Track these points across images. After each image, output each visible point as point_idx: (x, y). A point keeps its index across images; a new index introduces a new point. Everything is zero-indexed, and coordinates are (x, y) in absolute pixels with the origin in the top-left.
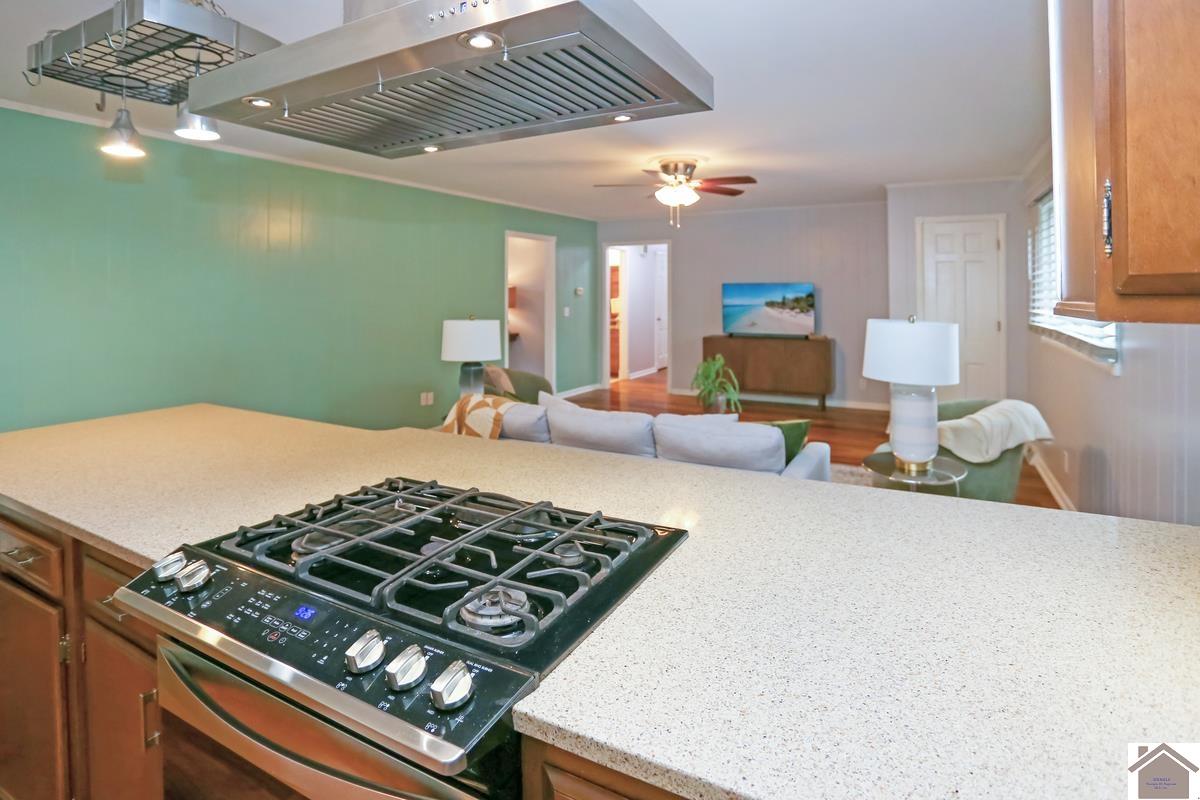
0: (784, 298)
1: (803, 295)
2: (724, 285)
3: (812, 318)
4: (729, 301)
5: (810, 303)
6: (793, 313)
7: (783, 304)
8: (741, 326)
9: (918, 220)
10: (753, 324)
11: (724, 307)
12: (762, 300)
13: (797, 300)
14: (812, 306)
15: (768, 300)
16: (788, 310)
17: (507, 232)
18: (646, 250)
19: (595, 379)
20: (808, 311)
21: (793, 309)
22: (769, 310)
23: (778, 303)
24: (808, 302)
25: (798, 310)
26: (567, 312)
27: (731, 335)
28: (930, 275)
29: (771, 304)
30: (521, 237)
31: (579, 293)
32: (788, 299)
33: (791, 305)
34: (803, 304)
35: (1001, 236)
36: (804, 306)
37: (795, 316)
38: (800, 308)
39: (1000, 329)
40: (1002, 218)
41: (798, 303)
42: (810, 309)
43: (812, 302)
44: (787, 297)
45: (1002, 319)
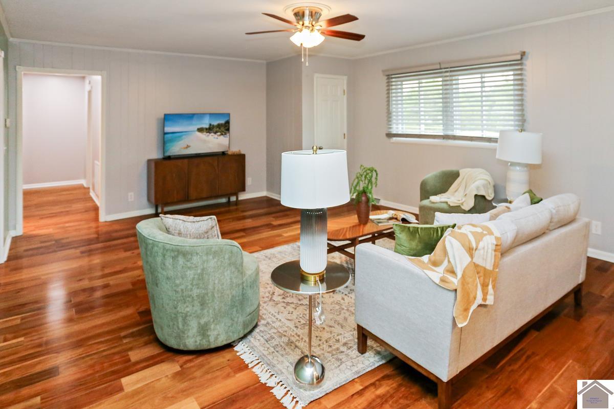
0: (210, 125)
1: (223, 122)
2: (164, 115)
4: (167, 129)
5: (226, 128)
6: (216, 136)
7: (210, 129)
8: (177, 149)
10: (188, 147)
13: (219, 126)
14: (228, 130)
15: (199, 127)
16: (212, 134)
20: (225, 134)
21: (215, 133)
22: (199, 134)
23: (206, 129)
24: (225, 128)
25: (219, 134)
27: (169, 158)
29: (200, 130)
32: (213, 125)
33: (215, 130)
34: (223, 129)
35: (345, 88)
36: (223, 130)
37: (217, 138)
38: (220, 132)
39: (344, 138)
40: (345, 78)
41: (220, 128)
42: (227, 132)
43: (228, 127)
44: (212, 124)
45: (346, 133)
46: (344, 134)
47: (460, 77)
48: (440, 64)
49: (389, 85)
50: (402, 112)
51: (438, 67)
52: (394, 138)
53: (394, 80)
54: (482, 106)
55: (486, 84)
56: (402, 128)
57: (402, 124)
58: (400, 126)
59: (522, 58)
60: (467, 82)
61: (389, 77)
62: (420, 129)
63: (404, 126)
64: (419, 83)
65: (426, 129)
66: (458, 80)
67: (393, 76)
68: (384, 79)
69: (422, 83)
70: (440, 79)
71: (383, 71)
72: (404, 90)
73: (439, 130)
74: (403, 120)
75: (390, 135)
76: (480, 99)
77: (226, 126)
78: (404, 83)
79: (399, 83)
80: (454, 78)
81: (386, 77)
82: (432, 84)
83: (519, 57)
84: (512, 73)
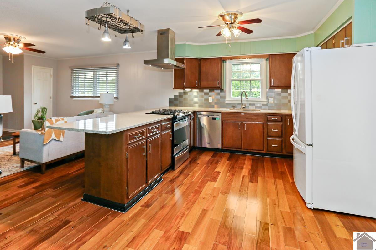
9: (33, 66)
35: (52, 74)
39: (51, 99)
40: (52, 69)
45: (52, 96)
46: (51, 97)
47: (100, 72)
48: (91, 66)
49: (72, 73)
50: (78, 86)
51: (90, 67)
52: (74, 98)
53: (74, 71)
54: (106, 86)
55: (108, 75)
56: (78, 93)
57: (78, 92)
58: (77, 93)
59: (117, 66)
60: (102, 74)
61: (72, 70)
62: (84, 94)
63: (79, 93)
64: (85, 74)
65: (87, 94)
66: (99, 73)
67: (74, 70)
68: (70, 71)
69: (86, 73)
70: (92, 72)
71: (70, 67)
72: (79, 76)
73: (91, 94)
74: (78, 90)
75: (72, 97)
76: (105, 81)
78: (79, 73)
79: (77, 73)
80: (97, 72)
81: (71, 70)
82: (90, 74)
83: (116, 66)
84: (115, 71)
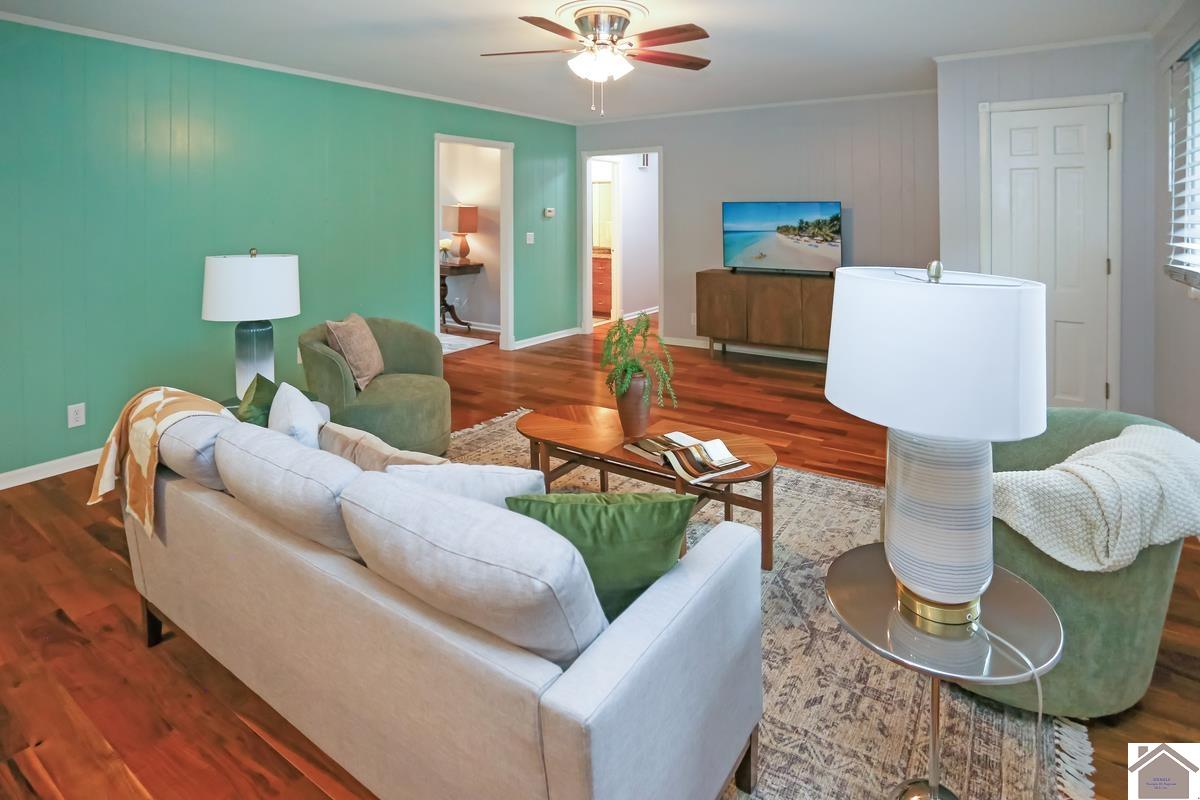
0: (802, 222)
1: (827, 218)
2: (724, 204)
3: (839, 250)
4: (730, 226)
5: (835, 229)
6: (813, 242)
7: (802, 229)
8: (746, 258)
9: (983, 108)
10: (761, 256)
11: (725, 232)
12: (773, 225)
13: (819, 224)
14: (838, 232)
15: (780, 224)
16: (806, 238)
17: (437, 135)
18: (646, 162)
19: (575, 322)
20: (833, 239)
21: (813, 236)
22: (781, 237)
23: (794, 229)
24: (831, 229)
25: (819, 238)
26: (530, 238)
27: (734, 270)
28: (1001, 190)
29: (784, 230)
30: (465, 143)
31: (548, 214)
32: (807, 223)
33: (811, 230)
34: (827, 230)
36: (828, 232)
37: (817, 247)
38: (822, 236)
39: (1109, 272)
41: (820, 229)
42: (836, 236)
43: (838, 227)
44: (805, 220)
77: (834, 226)
